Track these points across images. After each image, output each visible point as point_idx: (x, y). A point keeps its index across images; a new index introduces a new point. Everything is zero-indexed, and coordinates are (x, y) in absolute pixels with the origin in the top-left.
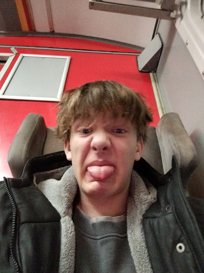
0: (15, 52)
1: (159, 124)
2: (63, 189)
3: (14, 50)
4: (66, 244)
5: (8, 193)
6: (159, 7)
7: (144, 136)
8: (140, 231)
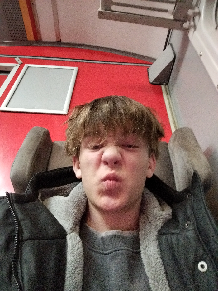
0: (20, 62)
1: (172, 139)
2: (71, 204)
3: (19, 60)
4: (72, 262)
5: (10, 208)
6: (171, 17)
7: (156, 152)
8: (156, 247)
